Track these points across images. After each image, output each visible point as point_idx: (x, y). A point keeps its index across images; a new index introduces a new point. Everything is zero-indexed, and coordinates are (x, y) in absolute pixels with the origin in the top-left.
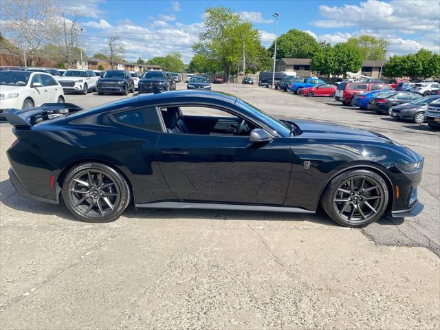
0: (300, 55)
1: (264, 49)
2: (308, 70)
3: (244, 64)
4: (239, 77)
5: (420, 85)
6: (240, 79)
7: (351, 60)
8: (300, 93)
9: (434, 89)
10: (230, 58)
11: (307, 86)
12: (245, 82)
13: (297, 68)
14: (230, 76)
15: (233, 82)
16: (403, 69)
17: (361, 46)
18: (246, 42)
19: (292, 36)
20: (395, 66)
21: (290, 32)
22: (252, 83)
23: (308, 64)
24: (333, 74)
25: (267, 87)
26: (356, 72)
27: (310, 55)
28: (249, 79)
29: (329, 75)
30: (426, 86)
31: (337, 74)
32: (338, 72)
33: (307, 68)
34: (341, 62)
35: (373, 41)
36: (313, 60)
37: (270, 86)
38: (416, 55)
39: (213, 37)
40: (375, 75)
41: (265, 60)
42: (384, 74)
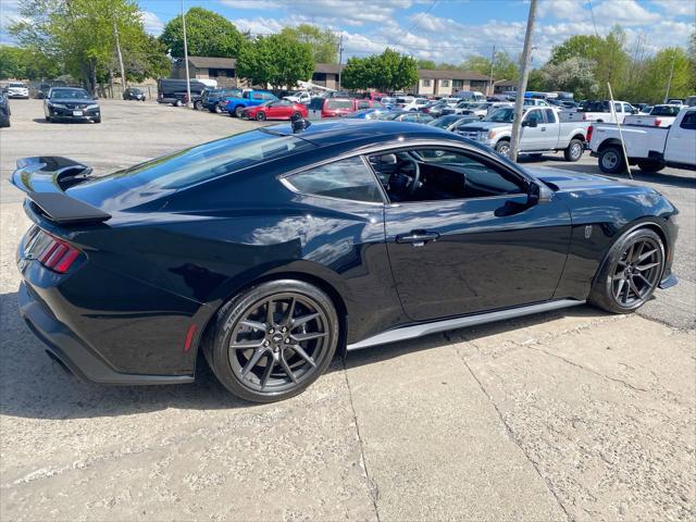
0: (215, 52)
1: (152, 38)
2: (233, 76)
3: (122, 64)
4: (115, 88)
5: (403, 101)
6: (118, 92)
7: (298, 61)
8: (243, 116)
9: (422, 106)
10: (93, 52)
11: (251, 104)
12: (128, 96)
13: (213, 73)
14: (97, 86)
15: (105, 97)
16: (368, 77)
17: (302, 40)
18: (119, 24)
19: (197, 19)
20: (356, 72)
21: (192, 11)
22: (143, 99)
23: (232, 67)
24: (272, 84)
25: (175, 105)
26: (306, 81)
27: (231, 53)
28: (136, 92)
29: (266, 85)
30: (410, 102)
31: (279, 84)
32: (280, 81)
33: (230, 73)
34: (282, 65)
35: (316, 34)
36: (239, 61)
37: (180, 103)
38: (382, 57)
39: (49, 11)
40: (331, 85)
41: (157, 58)
42: (344, 85)
